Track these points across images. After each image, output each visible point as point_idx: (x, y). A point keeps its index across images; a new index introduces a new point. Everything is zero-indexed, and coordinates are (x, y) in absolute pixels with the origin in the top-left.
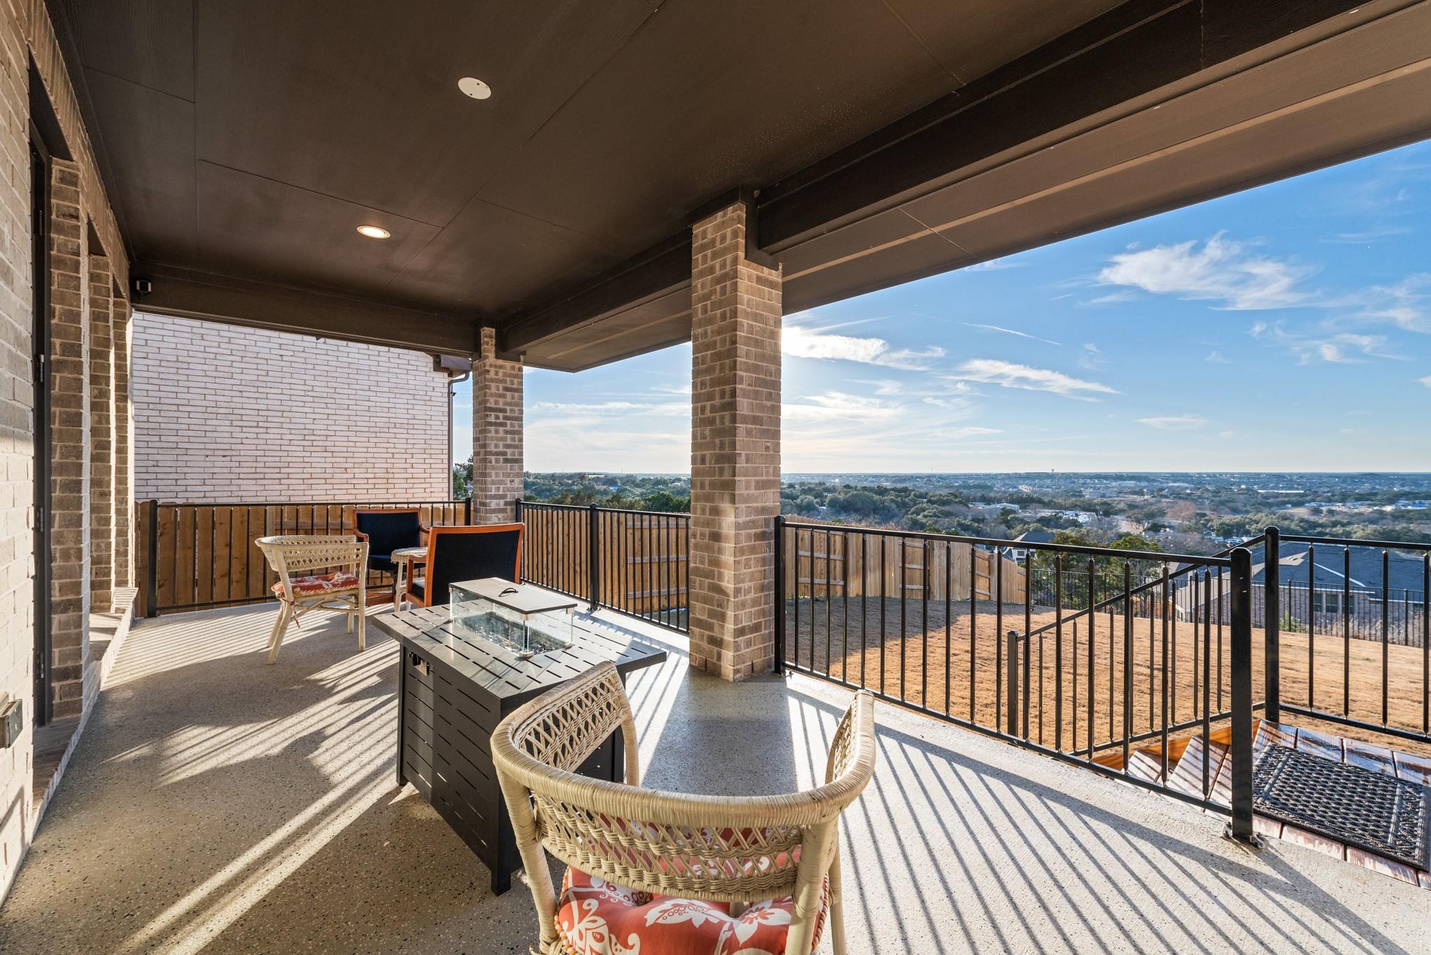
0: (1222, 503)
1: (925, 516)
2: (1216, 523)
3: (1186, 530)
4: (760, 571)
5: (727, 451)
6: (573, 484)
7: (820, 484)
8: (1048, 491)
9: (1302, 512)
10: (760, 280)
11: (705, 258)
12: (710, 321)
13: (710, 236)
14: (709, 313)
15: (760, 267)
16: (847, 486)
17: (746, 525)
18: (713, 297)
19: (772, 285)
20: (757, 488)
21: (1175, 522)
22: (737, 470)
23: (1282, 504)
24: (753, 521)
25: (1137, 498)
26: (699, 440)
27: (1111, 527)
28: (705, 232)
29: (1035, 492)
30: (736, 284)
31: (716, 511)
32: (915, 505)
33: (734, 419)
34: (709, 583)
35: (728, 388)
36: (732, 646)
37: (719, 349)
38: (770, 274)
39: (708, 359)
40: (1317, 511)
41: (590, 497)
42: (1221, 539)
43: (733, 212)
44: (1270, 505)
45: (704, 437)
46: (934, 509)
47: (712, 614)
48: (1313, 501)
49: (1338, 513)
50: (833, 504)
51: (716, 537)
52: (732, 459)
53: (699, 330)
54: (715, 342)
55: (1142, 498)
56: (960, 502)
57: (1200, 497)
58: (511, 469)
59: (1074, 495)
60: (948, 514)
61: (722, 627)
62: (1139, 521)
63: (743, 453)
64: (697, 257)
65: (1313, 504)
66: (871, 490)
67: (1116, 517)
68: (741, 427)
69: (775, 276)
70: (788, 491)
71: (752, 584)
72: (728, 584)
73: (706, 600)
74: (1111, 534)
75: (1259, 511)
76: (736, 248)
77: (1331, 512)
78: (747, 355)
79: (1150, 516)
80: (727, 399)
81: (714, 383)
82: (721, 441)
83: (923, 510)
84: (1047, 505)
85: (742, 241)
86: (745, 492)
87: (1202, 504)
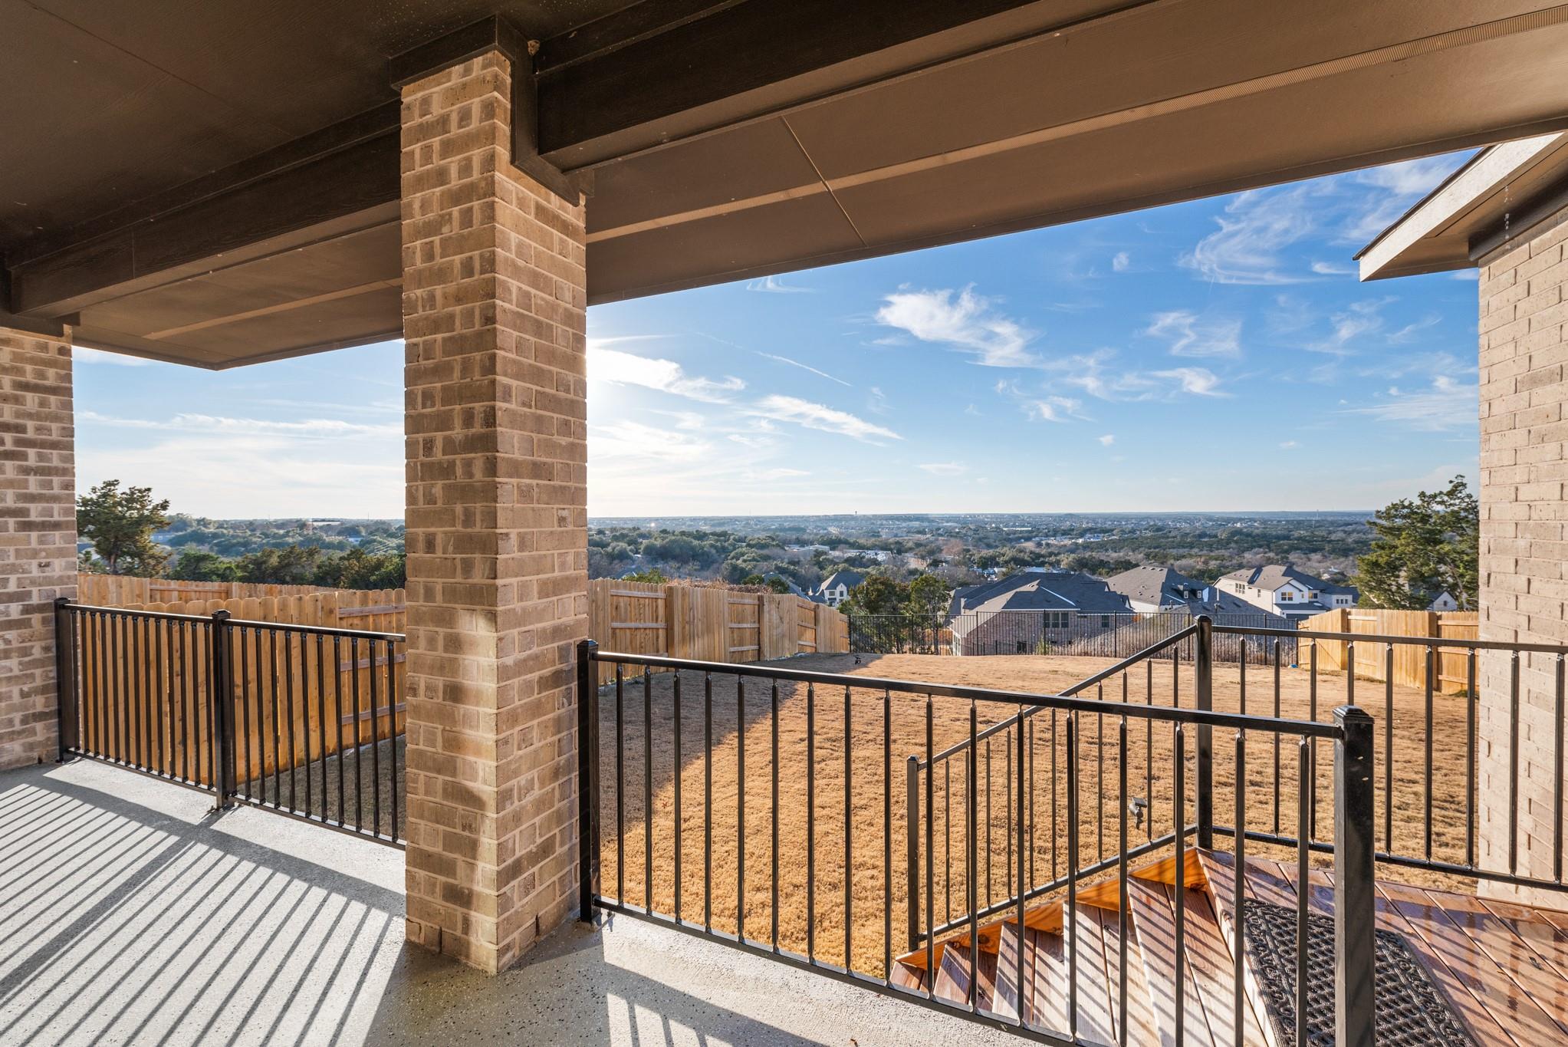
0: (980, 539)
1: (745, 561)
2: (976, 557)
3: (957, 564)
4: (552, 744)
5: (478, 528)
6: (287, 534)
7: (634, 529)
8: (854, 533)
9: (1030, 545)
10: (541, 212)
11: (427, 151)
12: (441, 275)
13: (437, 110)
14: (439, 261)
15: (543, 189)
16: (664, 531)
17: (522, 667)
18: (445, 229)
19: (566, 228)
20: (544, 593)
21: (949, 558)
22: (500, 567)
23: (1018, 540)
24: (536, 657)
25: (922, 537)
26: (421, 505)
27: (904, 564)
28: (426, 102)
29: (842, 533)
30: (492, 206)
31: (455, 644)
32: (735, 549)
33: (492, 468)
34: (445, 783)
35: (478, 407)
36: (492, 904)
37: (459, 330)
38: (562, 208)
39: (438, 350)
40: (1039, 545)
41: (311, 554)
42: (980, 570)
43: (484, 67)
44: (1010, 540)
45: (431, 500)
46: (753, 553)
47: (451, 842)
48: (1036, 536)
49: (1052, 545)
50: (650, 551)
51: (456, 693)
52: (489, 545)
53: (419, 292)
54: (451, 317)
55: (925, 537)
56: (778, 545)
57: (965, 535)
58: (41, 542)
59: (873, 536)
60: (766, 558)
61: (472, 867)
62: (923, 558)
63: (513, 533)
64: (411, 149)
65: (1037, 539)
66: (689, 534)
67: (907, 554)
68: (508, 484)
69: (574, 214)
70: (596, 538)
71: (535, 773)
72: (484, 784)
73: (439, 816)
74: (903, 571)
75: (1004, 546)
76: (491, 135)
77: (1048, 545)
78: (519, 347)
79: (931, 553)
80: (478, 429)
81: (450, 396)
82: (466, 510)
83: (743, 554)
84: (853, 545)
85: (504, 128)
86: (517, 605)
87: (967, 540)
